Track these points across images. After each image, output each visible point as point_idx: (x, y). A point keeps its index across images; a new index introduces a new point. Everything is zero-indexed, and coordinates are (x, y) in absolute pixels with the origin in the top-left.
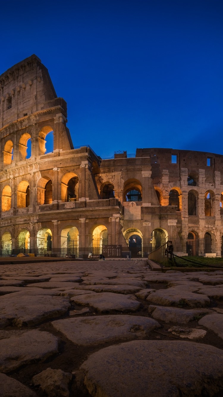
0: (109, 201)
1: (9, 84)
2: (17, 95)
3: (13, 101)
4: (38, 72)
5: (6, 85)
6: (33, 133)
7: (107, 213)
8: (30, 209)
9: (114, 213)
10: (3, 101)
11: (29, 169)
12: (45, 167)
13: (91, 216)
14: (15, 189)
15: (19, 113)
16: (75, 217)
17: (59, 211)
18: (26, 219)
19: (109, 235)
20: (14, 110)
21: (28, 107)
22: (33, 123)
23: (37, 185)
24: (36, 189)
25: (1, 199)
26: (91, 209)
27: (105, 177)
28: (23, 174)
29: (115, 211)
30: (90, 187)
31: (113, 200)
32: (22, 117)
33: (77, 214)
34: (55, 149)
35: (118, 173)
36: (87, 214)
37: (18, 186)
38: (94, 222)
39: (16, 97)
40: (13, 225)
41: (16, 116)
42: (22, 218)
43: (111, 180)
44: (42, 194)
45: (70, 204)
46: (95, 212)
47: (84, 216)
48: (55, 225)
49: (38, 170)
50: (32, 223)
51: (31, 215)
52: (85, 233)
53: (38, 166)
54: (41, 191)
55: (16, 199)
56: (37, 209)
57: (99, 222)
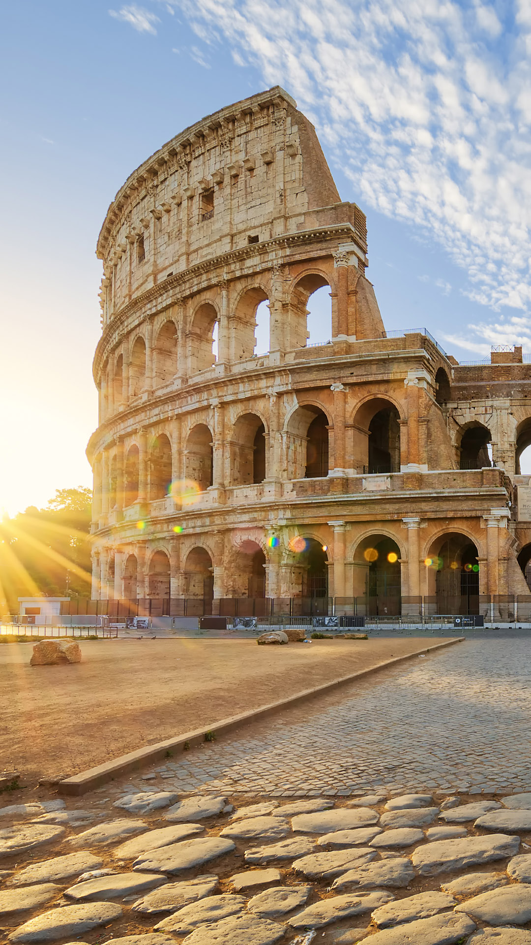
0: (482, 473)
1: (207, 154)
2: (229, 187)
3: (218, 200)
4: (288, 132)
5: (199, 156)
6: (274, 288)
7: (476, 505)
8: (266, 489)
9: (492, 506)
10: (191, 198)
11: (263, 383)
12: (310, 380)
13: (433, 512)
14: (222, 433)
15: (235, 235)
16: (391, 513)
17: (348, 497)
18: (256, 515)
19: (482, 562)
20: (219, 224)
21: (262, 220)
22: (275, 262)
23: (285, 426)
24: (285, 438)
25: (184, 458)
26: (435, 495)
27: (468, 410)
28: (248, 395)
29: (498, 502)
30: (431, 436)
31: (491, 473)
32: (242, 243)
33: (397, 506)
34: (335, 335)
35: (502, 402)
36: (424, 506)
37: (233, 427)
38: (441, 529)
39: (227, 190)
40: (219, 531)
41: (228, 240)
42: (244, 513)
43: (484, 418)
44: (299, 449)
45: (376, 479)
46: (444, 501)
47: (418, 512)
48: (338, 533)
49: (290, 388)
50: (272, 527)
51: (270, 506)
52: (420, 557)
53: (290, 377)
54: (296, 442)
55: (227, 461)
56: (286, 491)
57: (454, 528)
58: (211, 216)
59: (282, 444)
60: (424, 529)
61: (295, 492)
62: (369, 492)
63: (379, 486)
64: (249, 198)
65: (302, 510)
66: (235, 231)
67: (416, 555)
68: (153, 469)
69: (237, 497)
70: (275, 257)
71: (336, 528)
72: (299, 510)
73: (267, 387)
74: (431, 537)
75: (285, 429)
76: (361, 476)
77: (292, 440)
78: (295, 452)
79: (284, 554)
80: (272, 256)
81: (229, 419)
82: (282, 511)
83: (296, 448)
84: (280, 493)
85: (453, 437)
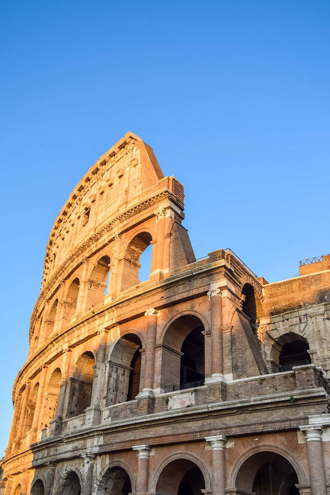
0: (293, 375)
2: (98, 201)
3: (92, 212)
6: (114, 252)
7: (289, 413)
8: (88, 417)
9: (310, 414)
10: (79, 218)
12: (128, 312)
13: (239, 426)
14: (67, 372)
16: (193, 433)
17: (151, 417)
18: (76, 444)
19: (303, 491)
20: (90, 226)
22: (116, 233)
23: (109, 357)
24: (108, 367)
28: (86, 335)
29: (317, 407)
30: (235, 343)
31: (304, 372)
33: (200, 423)
34: (153, 272)
36: (230, 421)
37: (75, 365)
38: (250, 448)
39: (97, 204)
40: (51, 462)
42: (70, 442)
43: (299, 328)
44: (121, 378)
45: (181, 396)
46: (251, 412)
47: (220, 429)
48: (141, 459)
49: (114, 322)
50: (87, 454)
51: (87, 433)
52: (225, 485)
53: (116, 312)
54: (119, 372)
55: (67, 396)
56: (103, 418)
57: (265, 446)
58: (88, 222)
59: (105, 373)
60: (229, 449)
61: (110, 418)
62: (174, 408)
63: (184, 403)
65: (113, 435)
67: (220, 484)
68: (29, 413)
69: (69, 428)
70: (117, 230)
71: (141, 454)
72: (110, 436)
73: (99, 325)
74: (238, 460)
75: (109, 359)
76: (167, 394)
77: (115, 369)
78: (117, 381)
79: (95, 485)
81: (74, 360)
82: (97, 438)
83: (118, 376)
84: (98, 420)
85: (268, 353)
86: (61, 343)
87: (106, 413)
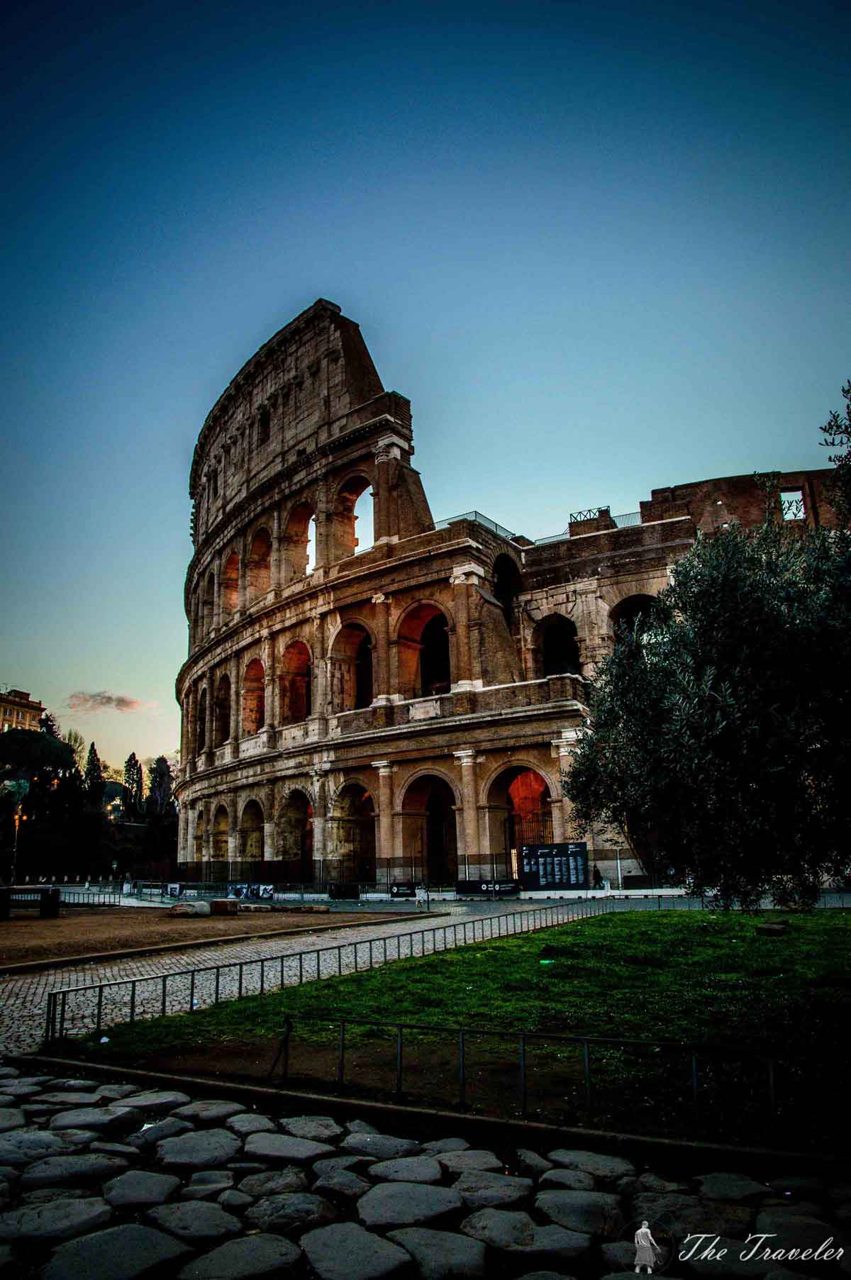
1: (265, 380)
2: (282, 407)
3: (274, 425)
6: (319, 500)
7: (543, 728)
8: (311, 728)
9: (564, 727)
10: (251, 426)
11: (308, 605)
12: (350, 596)
13: (489, 741)
14: (273, 667)
15: (287, 452)
16: (439, 747)
17: (391, 730)
18: (300, 759)
19: (556, 804)
20: (274, 446)
21: (309, 431)
22: (319, 472)
23: (329, 652)
24: (329, 665)
25: (241, 699)
26: (490, 719)
27: (544, 601)
28: (294, 620)
29: (571, 721)
30: (485, 643)
31: (560, 682)
32: (292, 458)
33: (447, 737)
34: (376, 539)
35: (587, 584)
36: (480, 735)
37: (282, 659)
38: (501, 762)
39: (280, 410)
40: (268, 780)
41: (279, 460)
42: (290, 758)
43: (566, 608)
44: (347, 677)
45: (424, 704)
46: (502, 725)
47: (470, 743)
48: (384, 777)
49: (332, 607)
50: (316, 772)
51: (314, 748)
52: (477, 801)
53: (332, 594)
54: (343, 668)
55: (277, 698)
56: (331, 728)
57: (518, 760)
58: (269, 438)
59: (326, 672)
60: (480, 763)
61: (339, 728)
62: (416, 721)
63: (428, 712)
64: (298, 413)
65: (345, 749)
66: (286, 448)
67: (472, 799)
69: (286, 738)
70: (319, 468)
71: (382, 770)
72: (343, 751)
73: (311, 609)
74: (490, 775)
75: (329, 655)
76: (407, 702)
77: (337, 666)
78: (342, 680)
79: (330, 805)
80: (317, 466)
81: (279, 652)
82: (326, 753)
83: (342, 675)
84: (325, 731)
85: (529, 638)
86: (257, 627)
87: (333, 723)
